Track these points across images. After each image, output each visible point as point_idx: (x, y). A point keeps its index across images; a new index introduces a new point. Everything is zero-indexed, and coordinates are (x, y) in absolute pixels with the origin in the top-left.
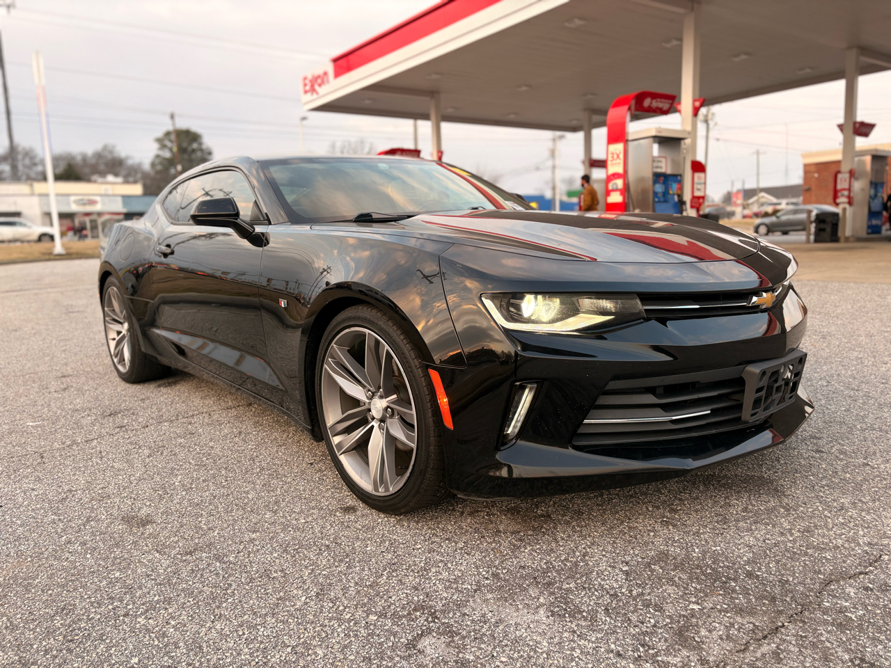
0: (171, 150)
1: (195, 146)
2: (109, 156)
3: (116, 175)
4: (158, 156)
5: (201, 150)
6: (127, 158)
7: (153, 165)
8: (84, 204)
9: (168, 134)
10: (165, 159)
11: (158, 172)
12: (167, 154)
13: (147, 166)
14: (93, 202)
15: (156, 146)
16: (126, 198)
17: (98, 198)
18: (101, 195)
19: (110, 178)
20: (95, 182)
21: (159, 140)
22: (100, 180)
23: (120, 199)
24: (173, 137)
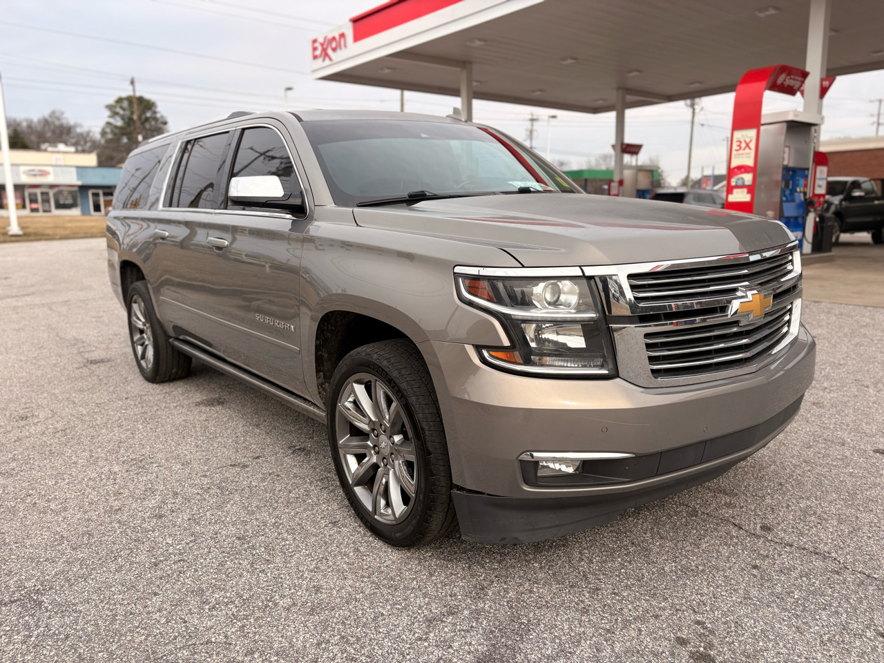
0: (123, 118)
1: (149, 114)
2: (57, 123)
3: (66, 143)
4: (108, 123)
5: (156, 119)
6: (75, 126)
7: (103, 133)
8: (35, 175)
9: (120, 100)
10: (116, 127)
11: (108, 141)
12: (119, 122)
13: (97, 135)
14: (44, 173)
15: (108, 113)
16: (80, 169)
17: (49, 169)
18: (52, 166)
19: (61, 147)
20: (45, 150)
21: (109, 107)
22: (50, 149)
23: (74, 170)
24: (125, 104)
